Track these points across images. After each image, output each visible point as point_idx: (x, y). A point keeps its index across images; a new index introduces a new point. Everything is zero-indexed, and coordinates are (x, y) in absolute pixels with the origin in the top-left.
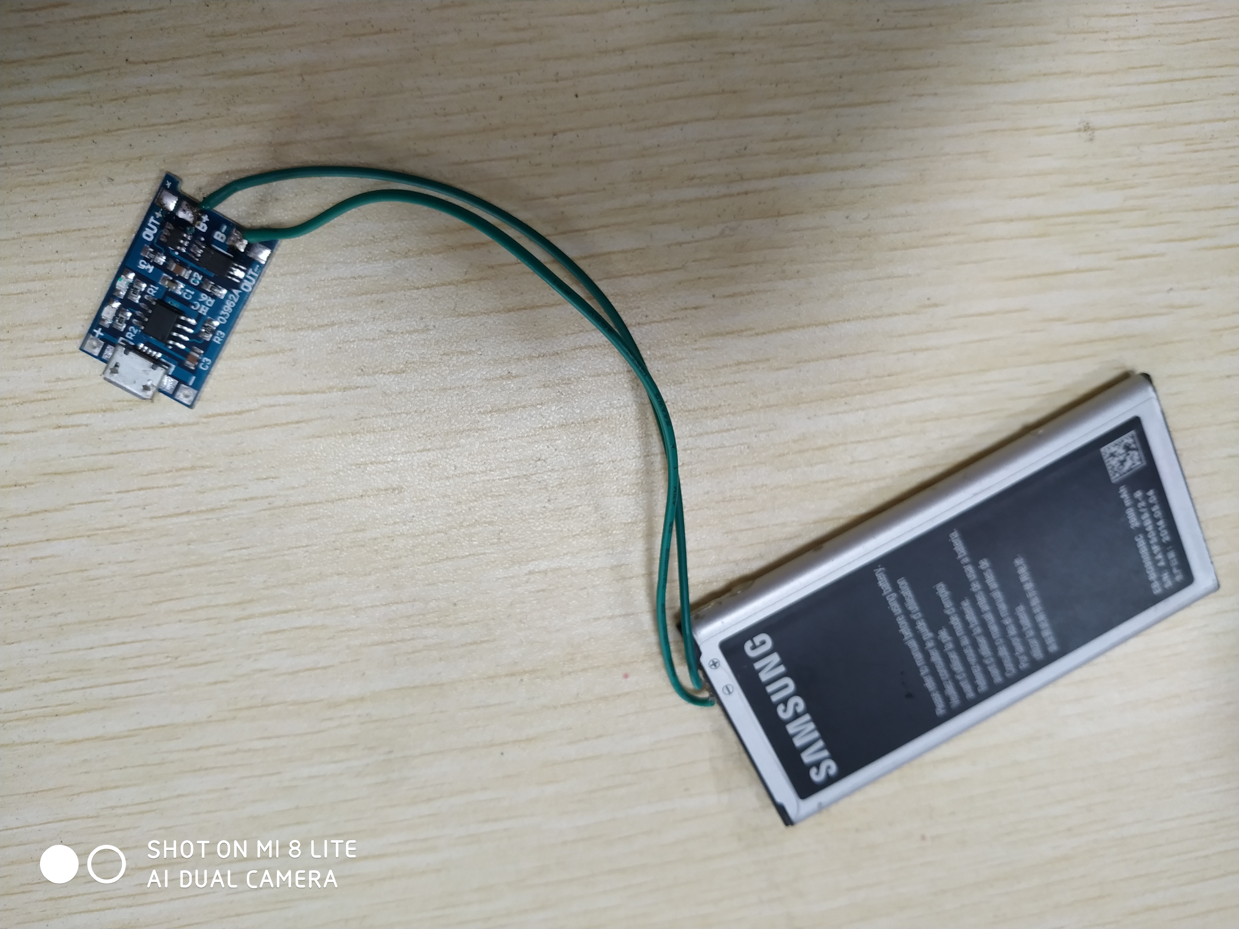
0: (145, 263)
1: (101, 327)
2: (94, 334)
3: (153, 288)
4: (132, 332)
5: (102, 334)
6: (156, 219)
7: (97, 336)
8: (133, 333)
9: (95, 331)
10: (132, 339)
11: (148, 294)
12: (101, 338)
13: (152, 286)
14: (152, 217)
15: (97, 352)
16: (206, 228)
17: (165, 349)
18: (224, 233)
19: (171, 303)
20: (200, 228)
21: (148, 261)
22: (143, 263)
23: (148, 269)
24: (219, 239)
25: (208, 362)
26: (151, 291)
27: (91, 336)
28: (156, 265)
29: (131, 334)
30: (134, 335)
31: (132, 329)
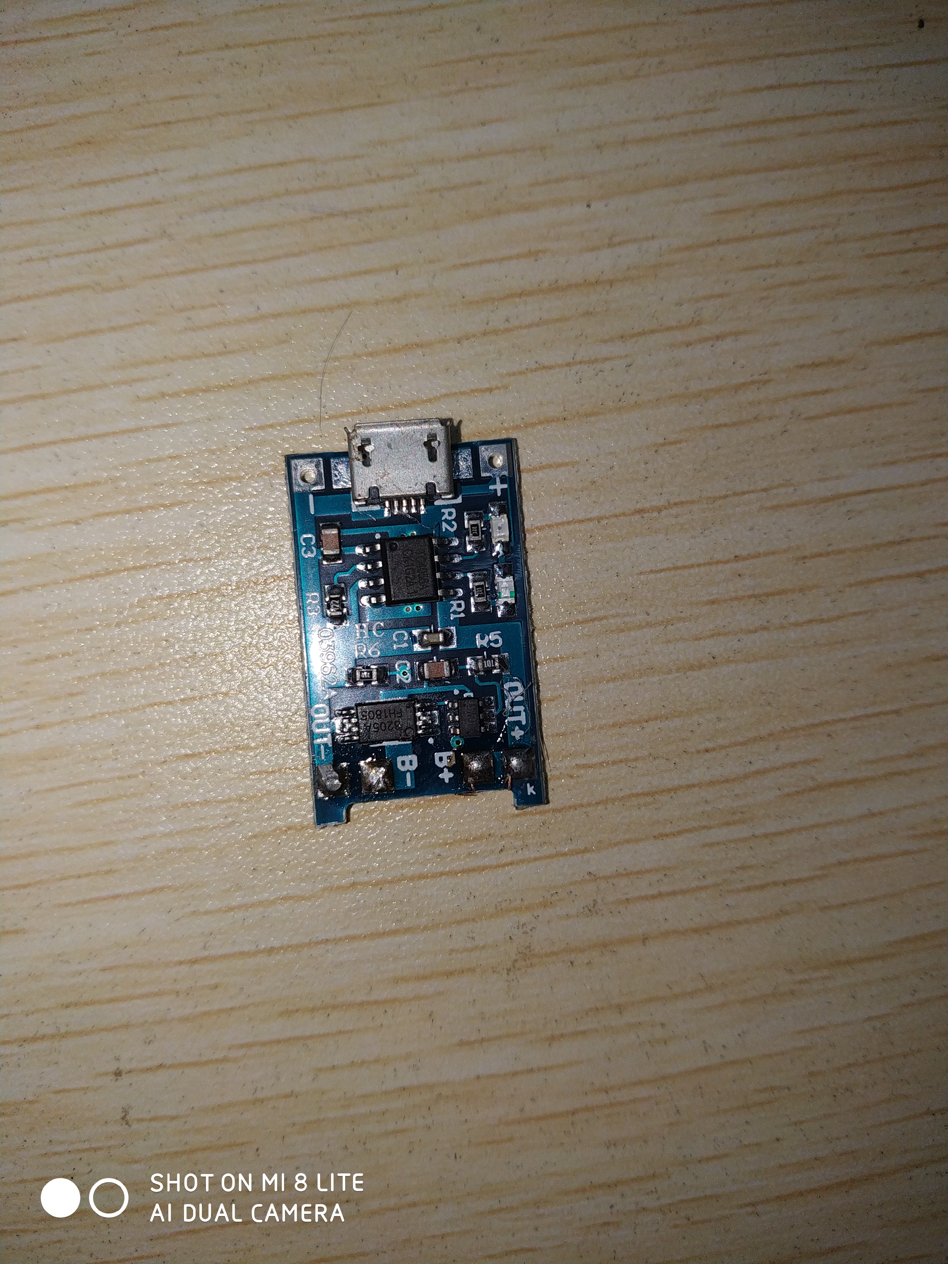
0: (492, 644)
1: (499, 499)
2: (503, 480)
3: (460, 613)
4: (449, 522)
5: (491, 487)
6: (518, 723)
7: (498, 480)
8: (446, 521)
9: (505, 486)
10: (443, 510)
11: (459, 599)
12: (490, 480)
13: (462, 615)
14: (524, 723)
15: (485, 453)
16: (437, 762)
17: (384, 529)
18: (405, 773)
19: (418, 608)
20: (445, 755)
21: (492, 651)
22: (496, 641)
23: (482, 638)
24: (407, 758)
25: (305, 552)
26: (459, 606)
27: (505, 473)
28: (475, 652)
29: (450, 518)
30: (443, 518)
31: (452, 526)
